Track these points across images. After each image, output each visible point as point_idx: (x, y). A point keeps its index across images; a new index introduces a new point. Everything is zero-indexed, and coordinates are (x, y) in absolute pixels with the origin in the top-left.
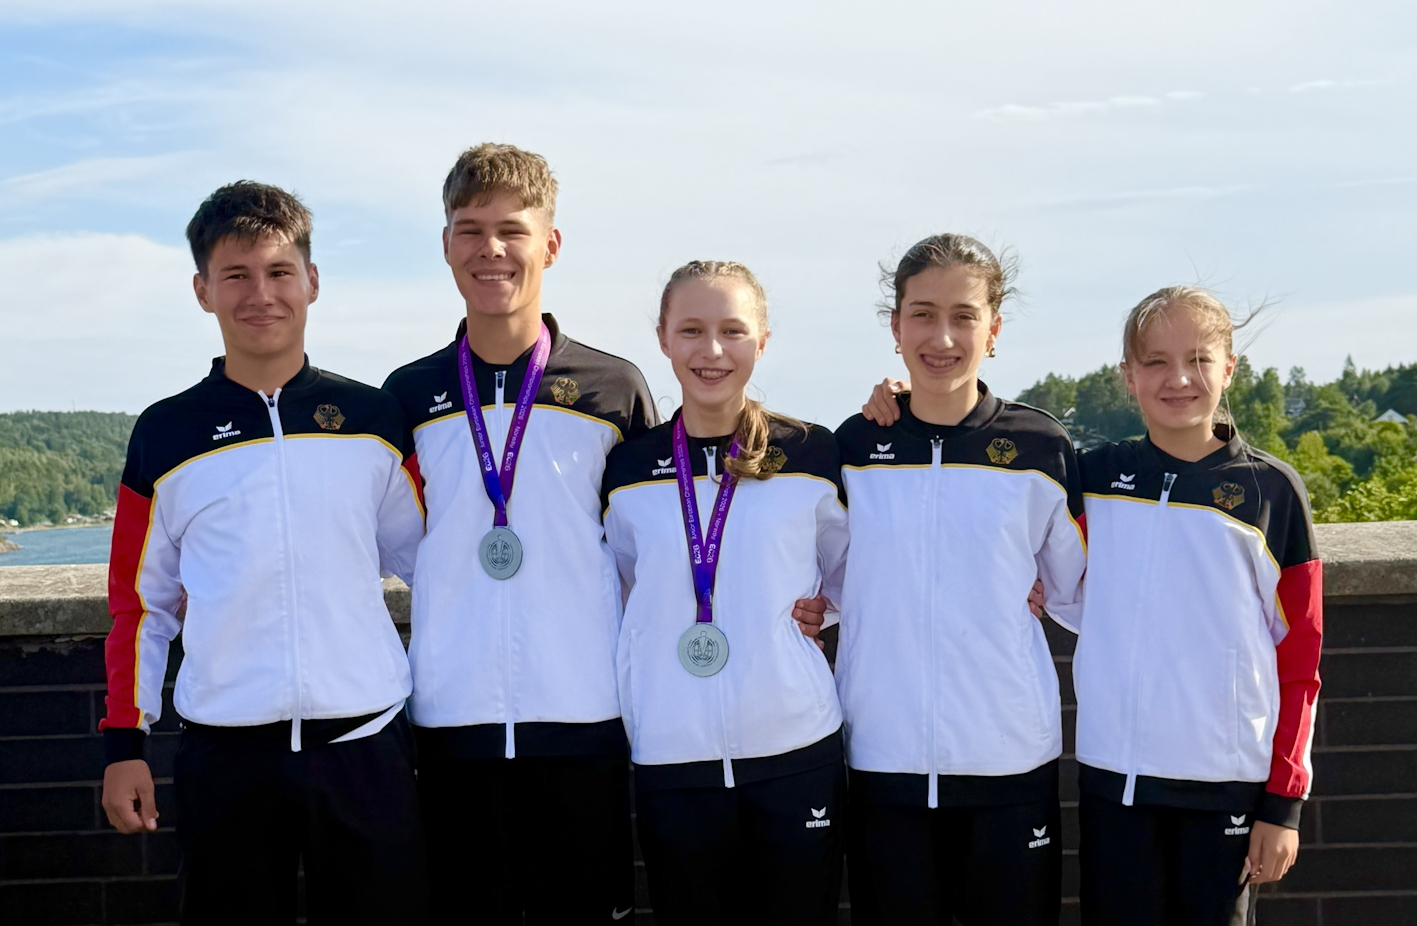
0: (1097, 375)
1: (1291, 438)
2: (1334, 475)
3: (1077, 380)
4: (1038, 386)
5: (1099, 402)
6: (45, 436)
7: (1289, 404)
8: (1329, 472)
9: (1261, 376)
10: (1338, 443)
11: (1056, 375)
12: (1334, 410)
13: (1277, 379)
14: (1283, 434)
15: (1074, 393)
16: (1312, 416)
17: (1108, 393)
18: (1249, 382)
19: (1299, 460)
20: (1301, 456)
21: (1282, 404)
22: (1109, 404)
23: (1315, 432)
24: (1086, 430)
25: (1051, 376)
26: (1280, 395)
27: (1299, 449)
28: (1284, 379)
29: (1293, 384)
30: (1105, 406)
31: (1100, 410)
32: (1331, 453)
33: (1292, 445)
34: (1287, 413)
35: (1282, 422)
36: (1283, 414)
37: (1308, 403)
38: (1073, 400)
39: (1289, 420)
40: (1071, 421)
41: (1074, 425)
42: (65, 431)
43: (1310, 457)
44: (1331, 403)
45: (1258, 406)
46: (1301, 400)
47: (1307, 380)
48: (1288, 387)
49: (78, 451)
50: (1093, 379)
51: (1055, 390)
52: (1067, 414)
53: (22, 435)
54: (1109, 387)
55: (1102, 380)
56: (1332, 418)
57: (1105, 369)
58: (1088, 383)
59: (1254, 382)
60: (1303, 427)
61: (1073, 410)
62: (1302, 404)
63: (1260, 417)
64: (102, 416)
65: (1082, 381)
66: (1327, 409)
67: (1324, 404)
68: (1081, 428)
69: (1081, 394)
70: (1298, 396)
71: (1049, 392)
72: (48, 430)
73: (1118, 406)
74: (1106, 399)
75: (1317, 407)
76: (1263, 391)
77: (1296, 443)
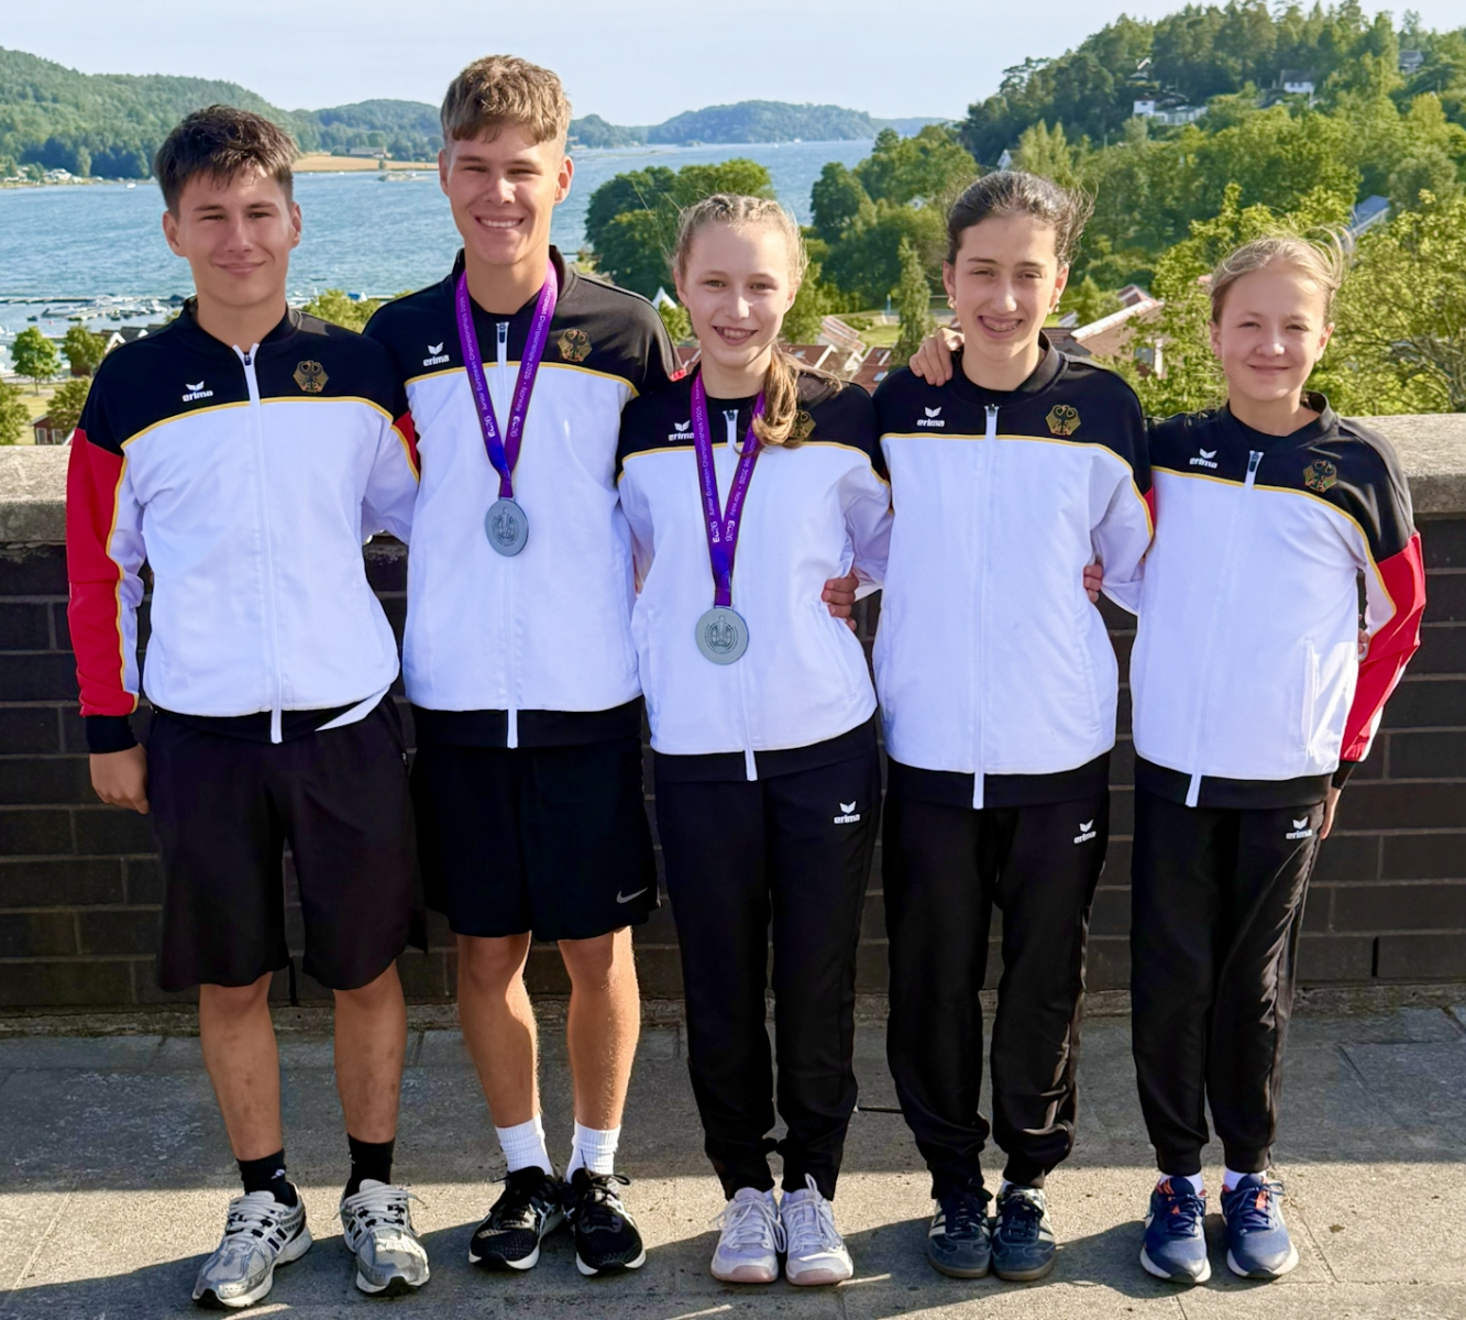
0: (1179, 17)
1: (1401, 99)
2: (1451, 148)
3: (1154, 24)
4: (1107, 30)
5: (1179, 51)
7: (1404, 56)
8: (1446, 144)
9: (1372, 22)
10: (1458, 107)
11: (1130, 17)
12: (1455, 66)
13: (1390, 25)
14: (1396, 96)
15: (1151, 40)
16: (1430, 74)
17: (1190, 40)
18: (1358, 28)
19: (1411, 128)
20: (1414, 124)
21: (1395, 57)
22: (1191, 54)
23: (1433, 93)
24: (1162, 87)
25: (1123, 17)
26: (1392, 46)
27: (1411, 114)
28: (1398, 26)
29: (1407, 32)
30: (1185, 56)
31: (1180, 62)
32: (1449, 120)
33: (1403, 110)
34: (1401, 68)
35: (1393, 79)
36: (1396, 70)
37: (1426, 55)
38: (1148, 48)
39: (1403, 78)
40: (1145, 75)
41: (1149, 80)
43: (1424, 126)
44: (1453, 58)
45: (1368, 59)
46: (1418, 51)
47: (1425, 26)
48: (1402, 34)
50: (1173, 21)
51: (1128, 35)
52: (1140, 67)
54: (1192, 32)
55: (1185, 23)
56: (1453, 76)
57: (1188, 9)
58: (1167, 28)
59: (1363, 29)
60: (1420, 87)
61: (1148, 60)
62: (1419, 58)
63: (1369, 74)
65: (1160, 24)
66: (1447, 66)
67: (1446, 58)
68: (1157, 84)
69: (1158, 41)
70: (1416, 47)
71: (1120, 37)
73: (1201, 56)
74: (1189, 48)
75: (1436, 61)
76: (1373, 42)
77: (1409, 107)
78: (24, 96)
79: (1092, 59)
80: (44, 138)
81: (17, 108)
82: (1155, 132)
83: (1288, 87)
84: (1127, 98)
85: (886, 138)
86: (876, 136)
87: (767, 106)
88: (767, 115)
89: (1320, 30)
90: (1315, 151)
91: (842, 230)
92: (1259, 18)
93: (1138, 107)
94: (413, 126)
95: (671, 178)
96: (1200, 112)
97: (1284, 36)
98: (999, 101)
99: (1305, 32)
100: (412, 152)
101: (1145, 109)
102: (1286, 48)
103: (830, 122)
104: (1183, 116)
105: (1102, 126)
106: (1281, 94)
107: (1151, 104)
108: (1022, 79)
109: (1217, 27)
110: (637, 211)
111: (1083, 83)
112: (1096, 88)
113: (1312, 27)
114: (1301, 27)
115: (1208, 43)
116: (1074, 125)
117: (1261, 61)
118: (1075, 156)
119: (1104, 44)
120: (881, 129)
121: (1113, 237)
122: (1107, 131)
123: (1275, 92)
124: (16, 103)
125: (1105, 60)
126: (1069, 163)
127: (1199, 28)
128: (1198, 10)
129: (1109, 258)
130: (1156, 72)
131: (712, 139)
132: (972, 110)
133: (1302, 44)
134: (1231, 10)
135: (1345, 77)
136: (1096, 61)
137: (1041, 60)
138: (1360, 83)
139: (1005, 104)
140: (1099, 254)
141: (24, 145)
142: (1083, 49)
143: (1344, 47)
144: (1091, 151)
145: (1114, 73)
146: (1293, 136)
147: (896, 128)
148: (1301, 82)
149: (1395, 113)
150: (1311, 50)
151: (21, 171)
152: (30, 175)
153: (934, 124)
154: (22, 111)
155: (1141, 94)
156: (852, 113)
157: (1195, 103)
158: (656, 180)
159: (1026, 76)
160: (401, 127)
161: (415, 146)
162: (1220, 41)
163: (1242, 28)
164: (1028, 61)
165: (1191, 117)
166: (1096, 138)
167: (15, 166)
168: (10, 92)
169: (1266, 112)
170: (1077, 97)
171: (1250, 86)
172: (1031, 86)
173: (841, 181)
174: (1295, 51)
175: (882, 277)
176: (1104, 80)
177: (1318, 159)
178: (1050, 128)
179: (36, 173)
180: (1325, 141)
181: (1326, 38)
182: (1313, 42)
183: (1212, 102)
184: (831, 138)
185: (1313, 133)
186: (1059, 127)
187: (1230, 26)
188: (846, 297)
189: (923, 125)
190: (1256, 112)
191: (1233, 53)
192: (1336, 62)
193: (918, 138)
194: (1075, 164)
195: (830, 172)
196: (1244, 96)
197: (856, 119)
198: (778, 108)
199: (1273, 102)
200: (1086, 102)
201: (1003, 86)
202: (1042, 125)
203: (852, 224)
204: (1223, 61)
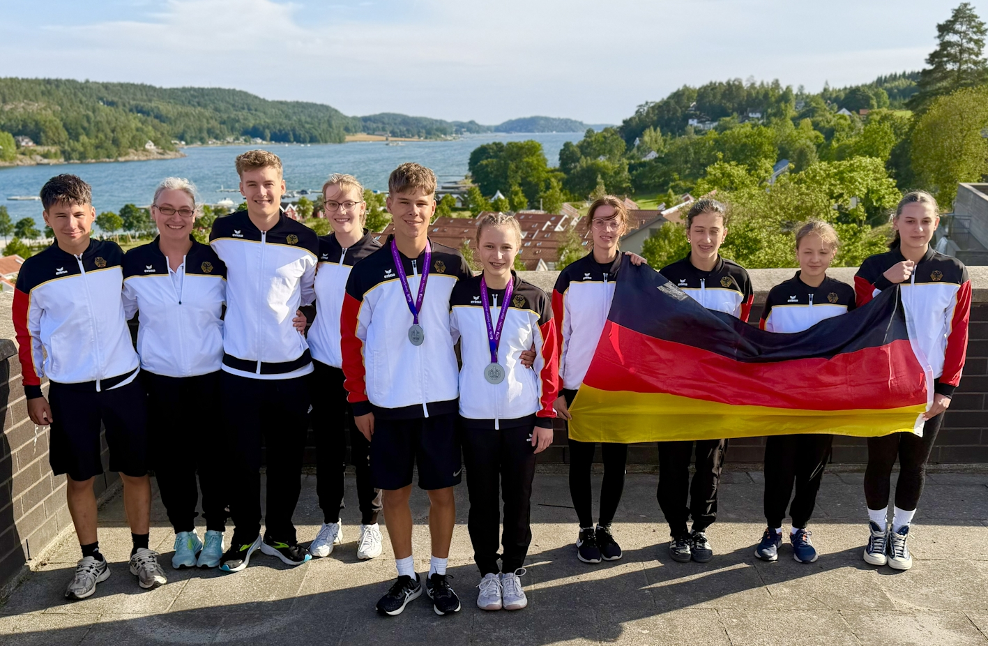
0: (707, 86)
1: (796, 121)
2: (815, 140)
3: (697, 88)
4: (678, 91)
5: (707, 100)
6: (197, 100)
7: (797, 104)
8: (813, 139)
9: (784, 89)
10: (818, 124)
11: (688, 85)
12: (818, 108)
14: (793, 119)
15: (696, 95)
16: (807, 111)
17: (712, 95)
18: (779, 92)
19: (799, 133)
20: (801, 131)
21: (794, 103)
22: (712, 101)
23: (808, 119)
24: (700, 114)
25: (685, 86)
26: (792, 99)
27: (799, 127)
28: (795, 91)
29: (799, 93)
30: (710, 102)
31: (708, 104)
32: (814, 129)
33: (797, 125)
34: (796, 108)
35: (792, 112)
36: (794, 108)
37: (806, 103)
38: (695, 98)
39: (797, 112)
40: (693, 109)
41: (695, 111)
42: (206, 97)
43: (805, 132)
44: (817, 104)
45: (783, 104)
46: (803, 101)
47: (806, 92)
48: (797, 95)
49: (213, 107)
50: (705, 88)
51: (687, 93)
52: (692, 105)
53: (186, 98)
54: (712, 92)
55: (709, 89)
56: (817, 112)
57: (711, 83)
58: (702, 90)
59: (781, 92)
60: (803, 116)
61: (695, 103)
62: (803, 104)
63: (783, 110)
64: (224, 90)
65: (700, 89)
66: (814, 107)
67: (814, 105)
68: (698, 113)
69: (699, 95)
71: (684, 94)
72: (198, 97)
73: (716, 102)
74: (711, 98)
75: (810, 106)
76: (785, 97)
77: (799, 124)
78: (243, 109)
79: (672, 102)
80: (251, 125)
81: (240, 113)
82: (697, 132)
83: (750, 115)
84: (686, 118)
85: (589, 132)
86: (585, 131)
87: (542, 118)
88: (542, 122)
89: (764, 92)
90: (760, 141)
91: (571, 169)
92: (739, 87)
93: (690, 122)
94: (400, 124)
95: (503, 146)
96: (715, 124)
97: (749, 94)
98: (635, 118)
99: (758, 93)
100: (399, 134)
101: (693, 122)
102: (750, 99)
103: (567, 125)
104: (708, 126)
105: (676, 129)
106: (748, 118)
107: (696, 121)
108: (644, 110)
109: (722, 91)
110: (489, 160)
111: (669, 111)
112: (674, 114)
113: (760, 91)
114: (756, 91)
115: (719, 96)
116: (665, 128)
117: (740, 104)
118: (665, 141)
119: (677, 96)
120: (588, 129)
121: (679, 174)
122: (678, 131)
123: (745, 117)
124: (240, 111)
125: (678, 103)
126: (663, 144)
127: (715, 91)
128: (715, 84)
129: (678, 182)
130: (697, 108)
131: (520, 131)
132: (624, 122)
133: (757, 97)
134: (728, 83)
135: (773, 111)
136: (674, 103)
137: (652, 103)
138: (780, 114)
139: (637, 119)
140: (674, 180)
141: (243, 128)
142: (669, 98)
143: (773, 99)
144: (671, 139)
145: (681, 108)
146: (751, 135)
147: (593, 128)
148: (755, 113)
149: (793, 126)
150: (760, 100)
151: (242, 139)
152: (245, 140)
153: (609, 127)
154: (242, 115)
155: (691, 117)
156: (576, 122)
157: (713, 120)
158: (497, 147)
159: (646, 108)
160: (395, 124)
161: (400, 131)
162: (724, 95)
163: (732, 91)
164: (647, 103)
165: (712, 126)
166: (673, 134)
167: (239, 136)
168: (238, 106)
169: (741, 125)
170: (666, 117)
171: (735, 114)
172: (648, 113)
173: (571, 149)
174: (754, 100)
175: (587, 188)
176: (677, 111)
177: (761, 144)
178: (655, 130)
179: (248, 139)
180: (765, 137)
181: (766, 95)
182: (761, 97)
183: (720, 120)
184: (567, 131)
185: (760, 134)
186: (658, 129)
187: (728, 90)
188: (572, 196)
189: (604, 127)
190: (737, 125)
191: (729, 101)
192: (770, 105)
193: (603, 132)
194: (665, 144)
195: (567, 145)
196: (733, 118)
197: (578, 124)
198: (546, 119)
199: (744, 121)
200: (670, 120)
201: (637, 112)
202: (652, 128)
203: (575, 167)
204: (725, 104)
